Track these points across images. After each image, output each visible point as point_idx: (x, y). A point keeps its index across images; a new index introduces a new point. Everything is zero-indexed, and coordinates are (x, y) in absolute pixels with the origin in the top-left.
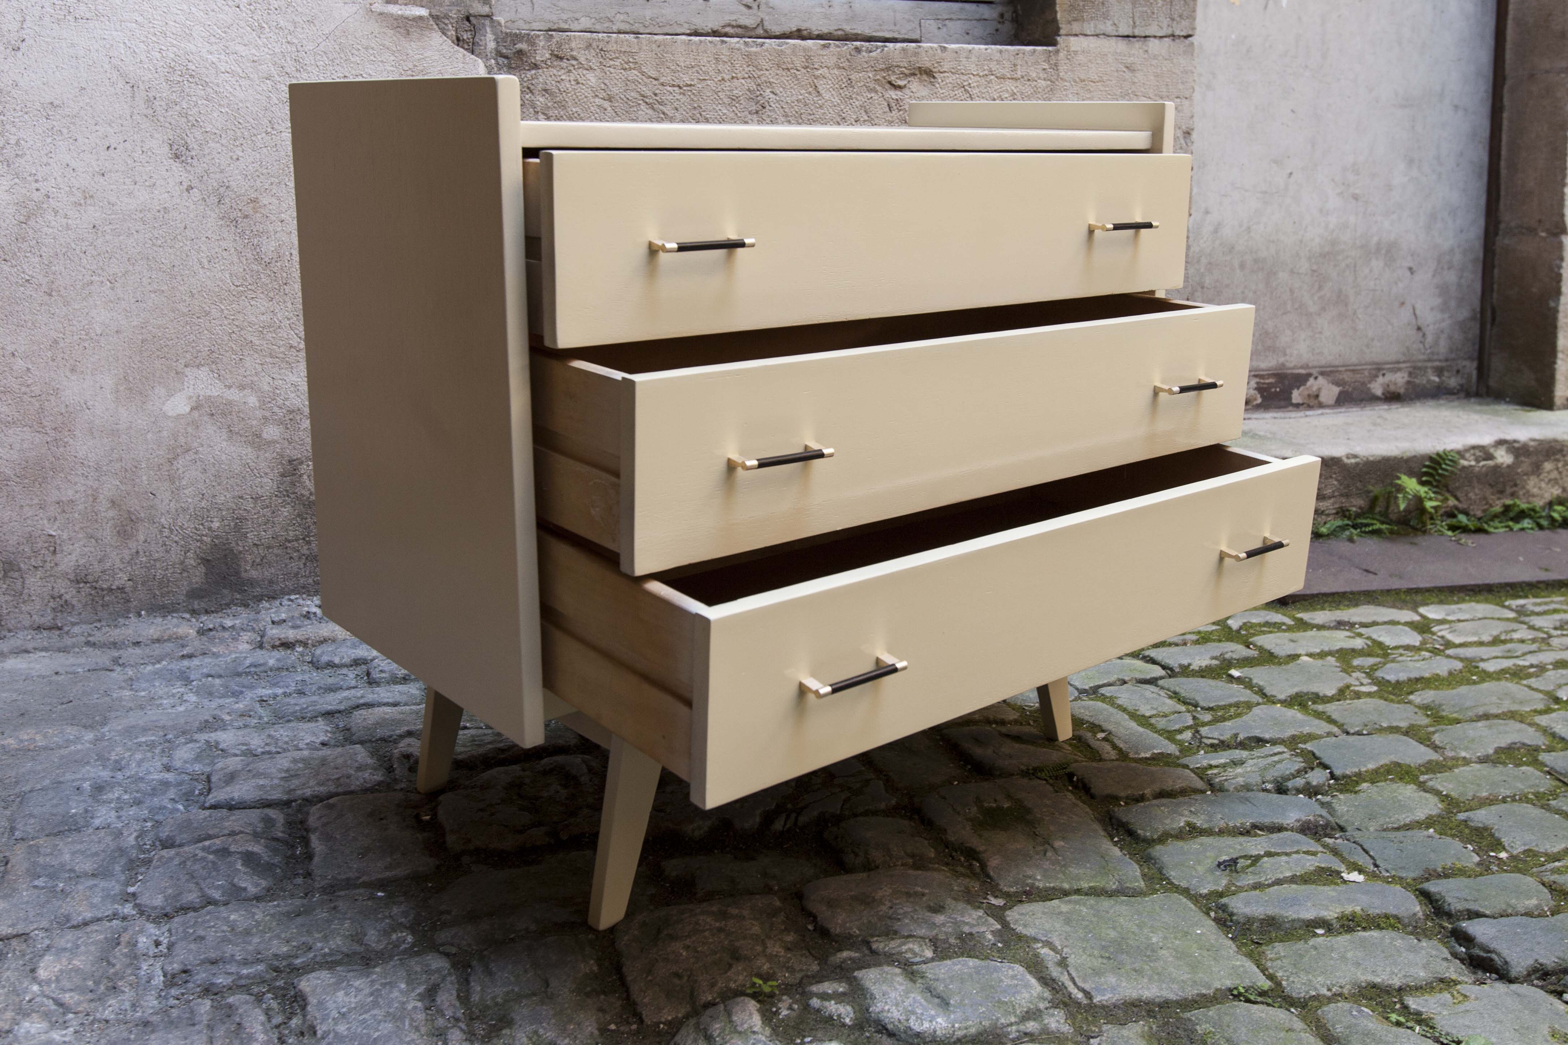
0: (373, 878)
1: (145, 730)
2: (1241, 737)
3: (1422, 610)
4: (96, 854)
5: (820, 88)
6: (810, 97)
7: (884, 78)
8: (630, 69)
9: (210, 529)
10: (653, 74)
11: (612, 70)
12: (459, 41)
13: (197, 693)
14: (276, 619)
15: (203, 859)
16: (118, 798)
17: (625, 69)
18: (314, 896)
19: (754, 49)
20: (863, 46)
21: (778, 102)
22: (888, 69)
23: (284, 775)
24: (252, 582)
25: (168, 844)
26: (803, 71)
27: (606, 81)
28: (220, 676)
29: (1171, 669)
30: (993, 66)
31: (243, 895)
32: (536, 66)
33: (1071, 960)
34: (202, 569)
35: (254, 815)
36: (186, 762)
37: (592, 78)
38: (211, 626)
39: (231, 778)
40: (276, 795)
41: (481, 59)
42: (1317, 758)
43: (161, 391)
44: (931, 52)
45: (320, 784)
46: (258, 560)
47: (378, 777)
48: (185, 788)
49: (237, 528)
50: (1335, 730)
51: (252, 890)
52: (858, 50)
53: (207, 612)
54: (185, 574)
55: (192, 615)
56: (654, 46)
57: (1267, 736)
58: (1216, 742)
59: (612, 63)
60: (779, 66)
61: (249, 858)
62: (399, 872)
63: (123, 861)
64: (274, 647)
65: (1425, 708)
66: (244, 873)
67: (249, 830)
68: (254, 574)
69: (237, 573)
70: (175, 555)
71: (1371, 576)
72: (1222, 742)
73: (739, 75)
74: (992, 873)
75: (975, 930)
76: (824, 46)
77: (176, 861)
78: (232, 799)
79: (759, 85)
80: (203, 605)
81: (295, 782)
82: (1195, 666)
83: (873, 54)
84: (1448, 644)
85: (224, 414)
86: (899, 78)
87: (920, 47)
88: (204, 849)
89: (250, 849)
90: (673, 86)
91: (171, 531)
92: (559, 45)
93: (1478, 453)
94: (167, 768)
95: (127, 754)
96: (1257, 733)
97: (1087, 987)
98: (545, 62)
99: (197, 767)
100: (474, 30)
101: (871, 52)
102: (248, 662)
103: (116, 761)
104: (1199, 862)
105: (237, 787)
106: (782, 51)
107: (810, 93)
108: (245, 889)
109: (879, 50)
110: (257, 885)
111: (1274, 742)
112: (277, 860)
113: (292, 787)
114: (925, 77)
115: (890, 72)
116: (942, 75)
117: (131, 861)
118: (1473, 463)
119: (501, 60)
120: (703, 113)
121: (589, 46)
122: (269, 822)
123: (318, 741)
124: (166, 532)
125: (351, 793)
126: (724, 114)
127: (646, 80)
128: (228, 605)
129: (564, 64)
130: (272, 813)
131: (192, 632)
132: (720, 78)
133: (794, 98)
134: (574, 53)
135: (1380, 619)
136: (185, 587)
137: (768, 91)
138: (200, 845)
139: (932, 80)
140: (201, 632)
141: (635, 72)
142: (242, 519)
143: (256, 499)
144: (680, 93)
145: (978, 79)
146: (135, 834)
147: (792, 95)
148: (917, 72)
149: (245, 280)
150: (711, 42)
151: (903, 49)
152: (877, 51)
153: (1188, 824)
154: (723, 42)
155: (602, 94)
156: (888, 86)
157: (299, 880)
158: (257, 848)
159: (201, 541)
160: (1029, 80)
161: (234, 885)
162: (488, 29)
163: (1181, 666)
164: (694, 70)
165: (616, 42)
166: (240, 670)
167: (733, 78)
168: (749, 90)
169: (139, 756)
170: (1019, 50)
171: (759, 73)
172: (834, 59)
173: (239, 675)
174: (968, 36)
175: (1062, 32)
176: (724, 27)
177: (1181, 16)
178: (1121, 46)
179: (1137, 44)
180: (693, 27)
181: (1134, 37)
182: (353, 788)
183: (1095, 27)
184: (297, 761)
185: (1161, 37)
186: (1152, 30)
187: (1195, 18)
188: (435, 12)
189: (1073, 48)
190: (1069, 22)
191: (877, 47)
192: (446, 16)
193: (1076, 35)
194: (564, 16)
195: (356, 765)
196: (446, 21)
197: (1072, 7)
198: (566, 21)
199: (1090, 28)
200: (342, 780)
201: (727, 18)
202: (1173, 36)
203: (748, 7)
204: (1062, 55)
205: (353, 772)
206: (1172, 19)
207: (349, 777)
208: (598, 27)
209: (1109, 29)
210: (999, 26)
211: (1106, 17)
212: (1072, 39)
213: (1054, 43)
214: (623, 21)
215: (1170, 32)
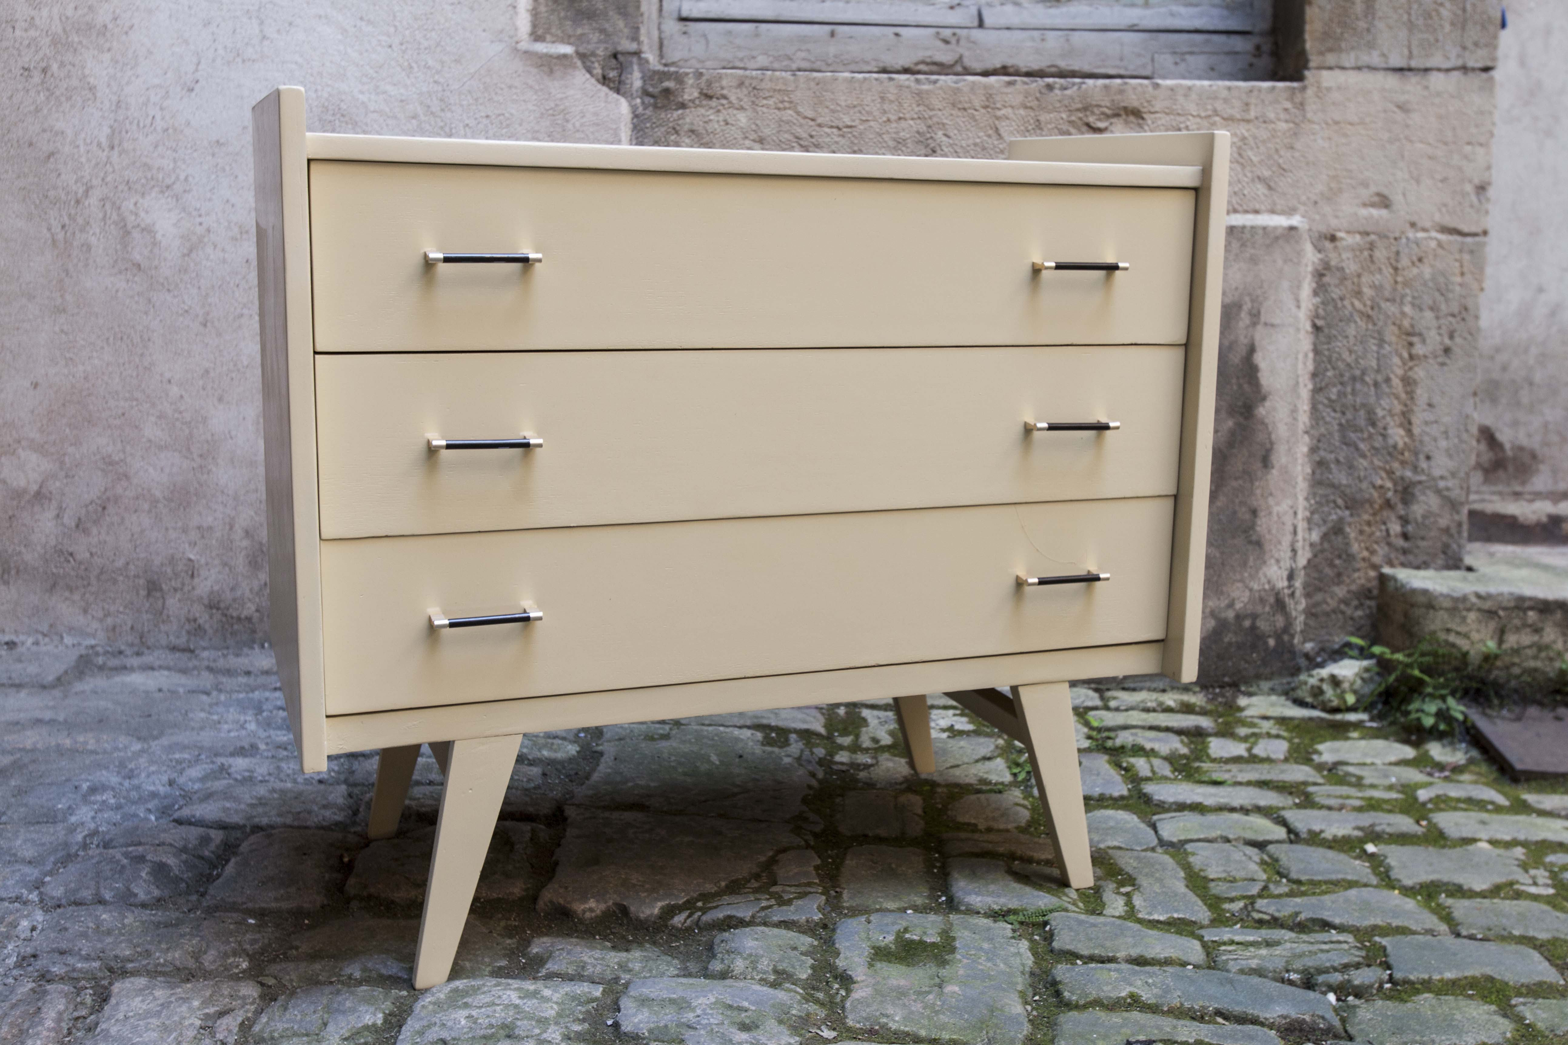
0: (256, 906)
4: (44, 845)
5: (1002, 131)
6: (990, 141)
7: (1080, 119)
8: (785, 109)
10: (810, 114)
11: (765, 110)
12: (604, 80)
15: (118, 862)
16: (105, 802)
17: (779, 109)
18: (194, 913)
19: (926, 87)
20: (1055, 83)
21: (951, 145)
22: (1085, 109)
23: (254, 802)
25: (104, 844)
26: (983, 111)
27: (758, 122)
30: (1219, 105)
31: (132, 900)
32: (683, 106)
35: (196, 833)
36: (190, 780)
37: (742, 119)
39: (210, 797)
40: (234, 819)
41: (626, 98)
44: (1140, 89)
45: (280, 815)
47: (339, 817)
48: (170, 802)
51: (142, 896)
52: (1050, 87)
56: (812, 84)
59: (765, 102)
60: (954, 105)
61: (159, 869)
62: (284, 905)
63: (61, 854)
66: (145, 881)
67: (180, 844)
73: (907, 116)
76: (1010, 83)
77: (97, 860)
78: (194, 816)
79: (930, 127)
81: (260, 810)
83: (1068, 92)
86: (1100, 120)
87: (1126, 83)
88: (124, 854)
89: (166, 861)
90: (832, 127)
92: (709, 83)
94: (170, 783)
98: (693, 101)
99: (194, 785)
100: (622, 68)
101: (1066, 89)
103: (132, 770)
105: (207, 806)
106: (958, 89)
107: (989, 136)
108: (136, 895)
109: (1076, 88)
110: (150, 893)
112: (187, 875)
113: (254, 814)
114: (1132, 118)
115: (1088, 113)
116: (1152, 116)
117: (66, 855)
119: (647, 100)
121: (741, 84)
122: (205, 842)
125: (302, 827)
127: (802, 121)
129: (714, 103)
130: (213, 833)
132: (885, 119)
133: (971, 141)
134: (725, 92)
137: (940, 133)
138: (126, 849)
139: (1141, 121)
141: (790, 112)
144: (840, 136)
145: (1198, 120)
147: (969, 138)
148: (1122, 113)
150: (876, 79)
151: (1106, 87)
152: (1073, 89)
154: (891, 79)
155: (753, 136)
156: (1084, 128)
157: (192, 897)
158: (171, 861)
160: (1265, 122)
161: (129, 890)
162: (636, 67)
164: (856, 109)
165: (771, 80)
167: (900, 118)
168: (918, 132)
170: (1253, 87)
171: (931, 113)
172: (1020, 99)
174: (1213, 72)
175: (1312, 64)
176: (917, 64)
177: (1476, 44)
178: (1392, 81)
179: (1414, 79)
180: (881, 65)
181: (1410, 69)
182: (308, 823)
183: (1357, 58)
184: (274, 790)
185: (1448, 70)
186: (1436, 60)
187: (1495, 48)
188: (582, 50)
189: (1325, 84)
190: (1321, 53)
191: (1074, 84)
192: (593, 54)
193: (1330, 68)
194: (740, 54)
195: (324, 802)
196: (593, 59)
197: (1326, 35)
198: (742, 60)
199: (1348, 60)
200: (302, 815)
201: (921, 55)
202: (1464, 69)
203: (946, 42)
204: (1310, 92)
205: (316, 808)
206: (1464, 48)
207: (310, 812)
208: (776, 65)
209: (1375, 59)
210: (1254, 60)
211: (1371, 46)
212: (1325, 73)
213: (1297, 76)
214: (804, 59)
215: (1459, 63)
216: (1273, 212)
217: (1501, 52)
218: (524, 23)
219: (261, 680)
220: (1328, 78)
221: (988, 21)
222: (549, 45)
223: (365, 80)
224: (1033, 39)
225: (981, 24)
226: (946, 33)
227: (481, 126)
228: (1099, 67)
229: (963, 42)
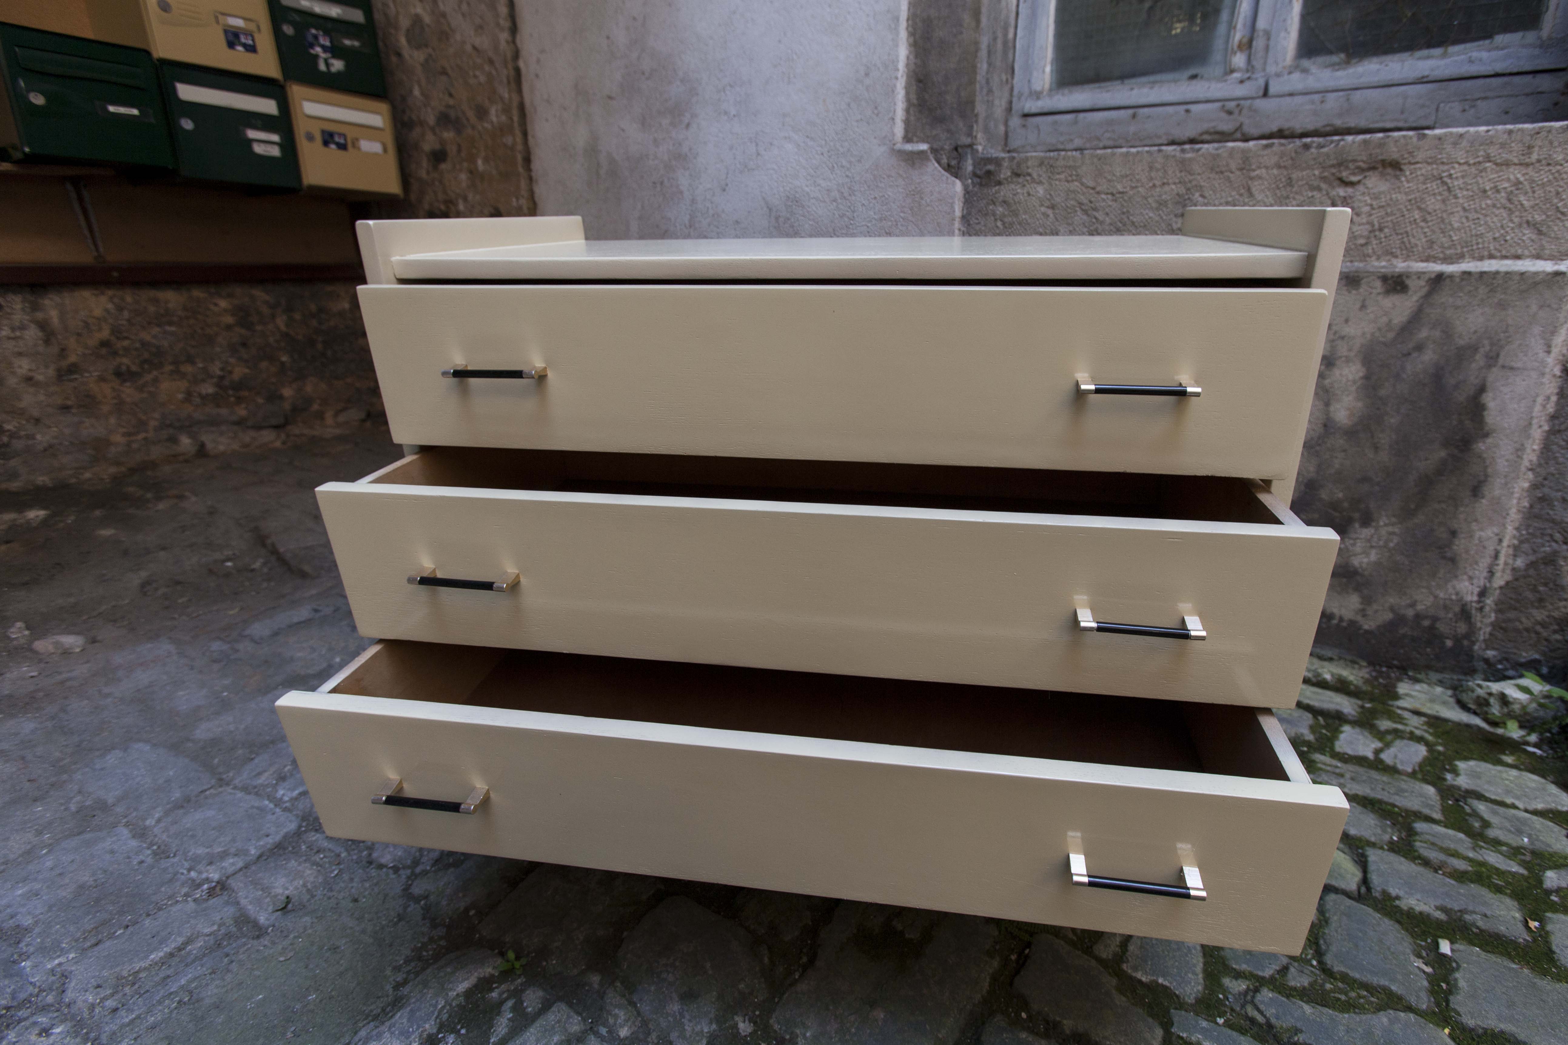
5: (1253, 190)
6: (1241, 199)
7: (1333, 174)
8: (1073, 181)
10: (1091, 184)
11: (1057, 183)
12: (948, 168)
17: (1068, 181)
19: (1189, 155)
20: (1313, 142)
22: (1340, 165)
26: (1238, 173)
27: (1052, 193)
30: (1493, 151)
32: (999, 183)
37: (1041, 190)
41: (960, 180)
44: (1402, 141)
52: (1307, 147)
56: (1095, 160)
59: (1058, 176)
60: (1212, 169)
73: (1170, 181)
76: (1266, 146)
79: (1188, 189)
82: (1406, 904)
83: (1325, 150)
86: (1354, 174)
87: (1388, 137)
90: (1107, 194)
92: (1019, 165)
98: (1006, 179)
100: (960, 158)
101: (1322, 147)
106: (1218, 155)
107: (1241, 195)
109: (1333, 145)
114: (1389, 170)
115: (1342, 168)
116: (1412, 167)
119: (977, 180)
120: (1131, 218)
121: (1041, 164)
126: (1150, 218)
127: (1085, 190)
129: (1021, 180)
132: (1151, 184)
134: (1030, 170)
137: (1197, 194)
139: (1398, 173)
141: (1076, 183)
144: (1113, 200)
145: (1465, 167)
147: (1222, 197)
148: (1379, 165)
150: (1147, 152)
151: (1365, 141)
152: (1330, 147)
154: (1160, 151)
155: (1047, 203)
156: (1336, 183)
160: (1549, 164)
162: (969, 156)
163: (1387, 893)
164: (1128, 178)
165: (1064, 159)
167: (1164, 184)
168: (1178, 194)
170: (1540, 128)
171: (1191, 178)
172: (1274, 159)
174: (1508, 116)
176: (1201, 134)
180: (1171, 138)
188: (935, 146)
191: (1332, 142)
192: (942, 149)
194: (1062, 139)
196: (942, 152)
198: (1062, 143)
201: (1206, 126)
203: (1230, 113)
208: (1088, 146)
214: (1109, 139)
216: (1538, 257)
218: (899, 130)
221: (1272, 90)
222: (914, 145)
224: (1313, 102)
225: (1266, 94)
226: (1233, 104)
227: (871, 205)
228: (1377, 122)
229: (1245, 112)
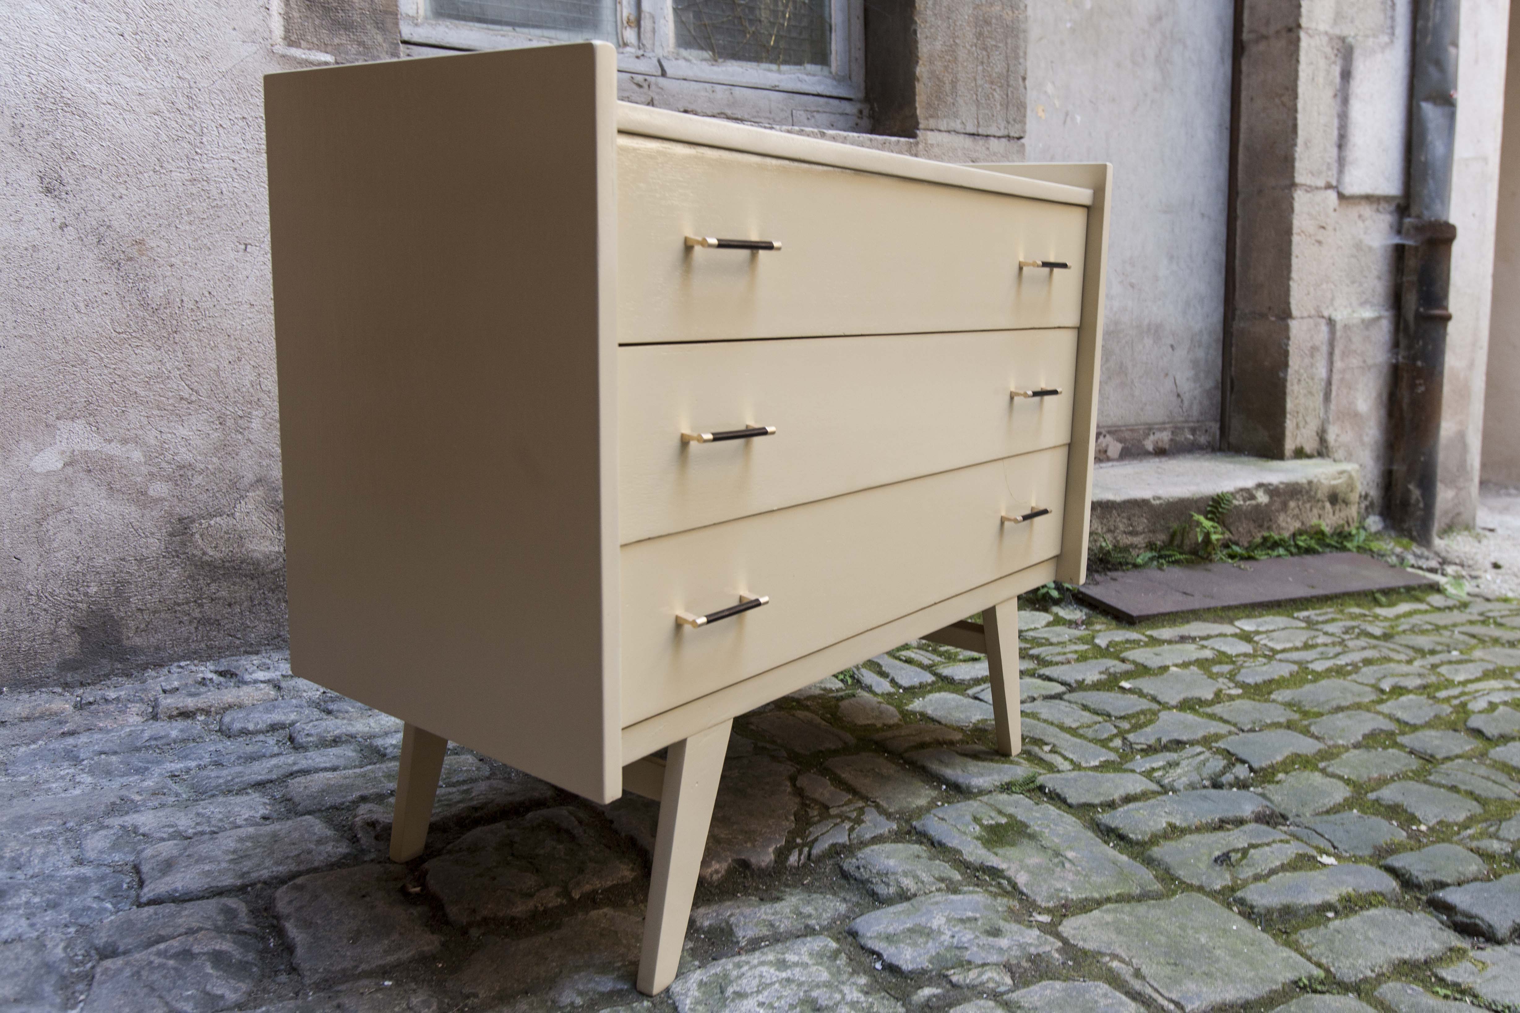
0: (374, 966)
1: (38, 820)
2: (1164, 740)
3: (1237, 623)
4: (16, 974)
9: (86, 594)
13: (91, 772)
14: (168, 688)
15: (162, 966)
16: (27, 903)
18: (307, 994)
23: (231, 857)
24: (135, 650)
25: (108, 952)
28: (115, 753)
29: (1069, 685)
33: (1144, 970)
34: (77, 638)
35: (211, 905)
36: (101, 852)
38: (91, 699)
39: (168, 866)
40: (228, 881)
42: (1233, 755)
43: (27, 445)
45: (278, 863)
46: (143, 626)
47: (343, 849)
48: (109, 882)
49: (118, 593)
50: (1233, 729)
51: (232, 997)
53: (82, 685)
54: (56, 645)
55: (64, 688)
57: (1184, 738)
58: (1145, 747)
61: (218, 958)
62: (404, 955)
63: (53, 978)
64: (171, 717)
65: (1289, 705)
66: (217, 977)
67: (208, 925)
68: (138, 641)
69: (118, 641)
70: (44, 624)
71: (1190, 598)
72: (1150, 746)
74: (1025, 890)
75: (1041, 950)
77: (128, 972)
78: (176, 890)
80: (77, 677)
81: (247, 865)
82: (1088, 681)
84: (1275, 652)
85: (103, 471)
88: (159, 954)
89: (217, 947)
91: (40, 598)
93: (1245, 495)
94: (80, 861)
95: (25, 850)
96: (1176, 736)
97: (1174, 996)
99: (117, 857)
102: (146, 735)
103: (13, 859)
104: (1198, 859)
105: (179, 875)
108: (222, 997)
110: (236, 990)
111: (1192, 743)
112: (251, 957)
113: (245, 869)
117: (63, 978)
118: (1242, 503)
122: (230, 913)
123: (258, 815)
124: (33, 600)
125: (316, 870)
128: (107, 676)
130: (232, 902)
131: (68, 707)
135: (1213, 633)
136: (56, 657)
138: (154, 949)
140: (79, 707)
142: (124, 583)
143: (140, 561)
146: (62, 945)
149: (130, 326)
153: (1170, 825)
157: (283, 978)
158: (225, 945)
159: (76, 608)
161: (208, 994)
163: (1077, 682)
166: (139, 744)
169: (40, 850)
173: (138, 749)
175: (921, 126)
177: (1014, 120)
178: (968, 142)
179: (981, 142)
181: (978, 135)
182: (316, 864)
183: (948, 124)
184: (241, 840)
185: (999, 137)
186: (993, 130)
187: (1025, 123)
188: (341, 60)
189: (930, 142)
190: (927, 119)
193: (932, 130)
195: (315, 838)
197: (929, 105)
199: (943, 125)
200: (302, 856)
202: (1008, 137)
203: (640, 86)
204: (921, 146)
205: (313, 846)
206: (1008, 122)
207: (309, 852)
209: (959, 127)
210: (859, 121)
211: (956, 116)
212: (929, 133)
213: (914, 136)
215: (1006, 133)
217: (1028, 127)
218: (277, 26)
219: (29, 729)
220: (932, 137)
221: (669, 72)
222: (306, 51)
223: (92, 68)
224: (706, 90)
225: (664, 74)
226: (639, 78)
227: (236, 128)
228: (755, 117)
229: (653, 87)
